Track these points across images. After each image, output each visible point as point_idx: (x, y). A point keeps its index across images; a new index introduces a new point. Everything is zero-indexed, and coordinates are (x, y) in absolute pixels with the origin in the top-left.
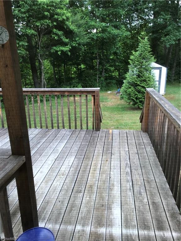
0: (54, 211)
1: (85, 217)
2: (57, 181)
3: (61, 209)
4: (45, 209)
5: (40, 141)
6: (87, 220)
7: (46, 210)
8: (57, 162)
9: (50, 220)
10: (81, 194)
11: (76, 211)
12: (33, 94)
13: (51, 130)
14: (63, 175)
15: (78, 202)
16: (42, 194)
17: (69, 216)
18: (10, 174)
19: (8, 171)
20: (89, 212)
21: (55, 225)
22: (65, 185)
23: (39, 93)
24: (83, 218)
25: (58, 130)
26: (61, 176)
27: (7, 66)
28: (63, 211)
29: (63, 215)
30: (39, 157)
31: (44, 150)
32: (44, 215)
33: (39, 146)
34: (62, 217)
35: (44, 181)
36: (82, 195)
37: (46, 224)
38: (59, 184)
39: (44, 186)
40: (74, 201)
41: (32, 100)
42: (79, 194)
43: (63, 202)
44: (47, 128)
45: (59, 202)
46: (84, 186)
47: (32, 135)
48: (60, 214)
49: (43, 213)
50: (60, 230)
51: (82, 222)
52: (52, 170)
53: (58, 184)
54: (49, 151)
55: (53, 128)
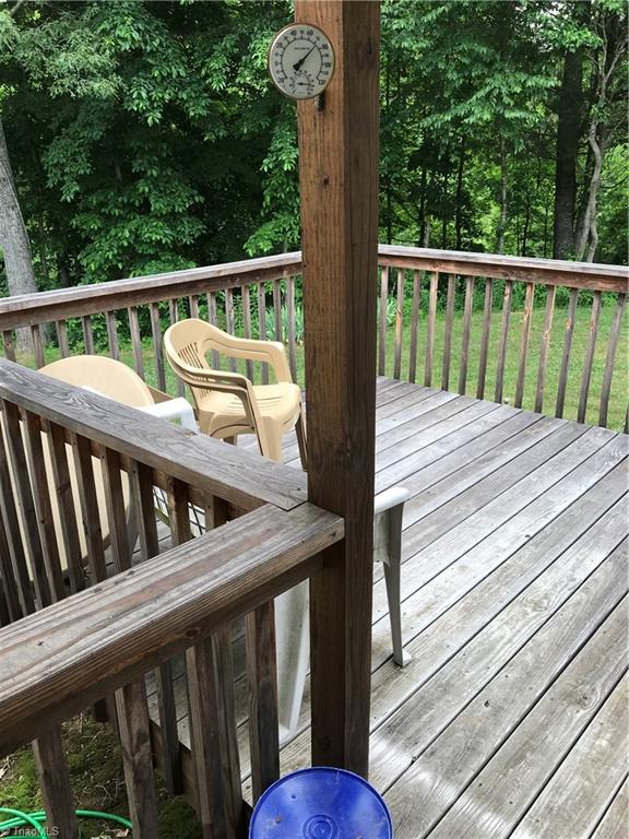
0: (454, 731)
1: (564, 810)
2: (507, 623)
3: (483, 733)
4: (429, 706)
5: (498, 453)
6: (566, 830)
7: (431, 712)
8: (530, 547)
9: (432, 753)
10: (582, 712)
11: (537, 770)
12: (513, 278)
13: (550, 420)
14: (537, 606)
15: (558, 738)
16: (439, 647)
17: (505, 775)
18: (269, 570)
19: (262, 561)
20: (588, 799)
21: (441, 781)
22: (531, 650)
23: (535, 274)
24: (554, 812)
25: (580, 426)
26: (529, 610)
27: (326, 182)
28: (488, 747)
29: (484, 759)
30: (475, 509)
31: (499, 489)
32: (417, 725)
33: (487, 470)
34: (476, 765)
35: (460, 605)
36: (584, 716)
37: (413, 762)
38: (508, 635)
39: (453, 623)
40: (544, 727)
41: (506, 298)
42: (571, 707)
43: (498, 710)
44: (538, 409)
45: (487, 704)
46: (604, 686)
47: (479, 424)
48: (472, 749)
49: (420, 717)
50: (452, 809)
51: (545, 827)
52: (500, 575)
53: (507, 633)
54: (517, 498)
55: (559, 415)
